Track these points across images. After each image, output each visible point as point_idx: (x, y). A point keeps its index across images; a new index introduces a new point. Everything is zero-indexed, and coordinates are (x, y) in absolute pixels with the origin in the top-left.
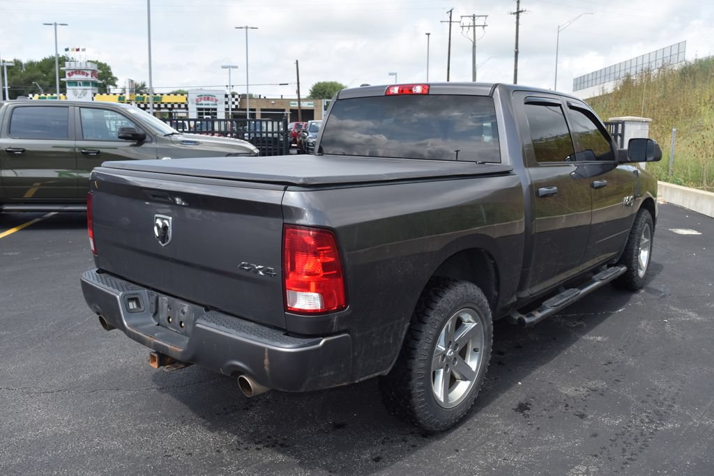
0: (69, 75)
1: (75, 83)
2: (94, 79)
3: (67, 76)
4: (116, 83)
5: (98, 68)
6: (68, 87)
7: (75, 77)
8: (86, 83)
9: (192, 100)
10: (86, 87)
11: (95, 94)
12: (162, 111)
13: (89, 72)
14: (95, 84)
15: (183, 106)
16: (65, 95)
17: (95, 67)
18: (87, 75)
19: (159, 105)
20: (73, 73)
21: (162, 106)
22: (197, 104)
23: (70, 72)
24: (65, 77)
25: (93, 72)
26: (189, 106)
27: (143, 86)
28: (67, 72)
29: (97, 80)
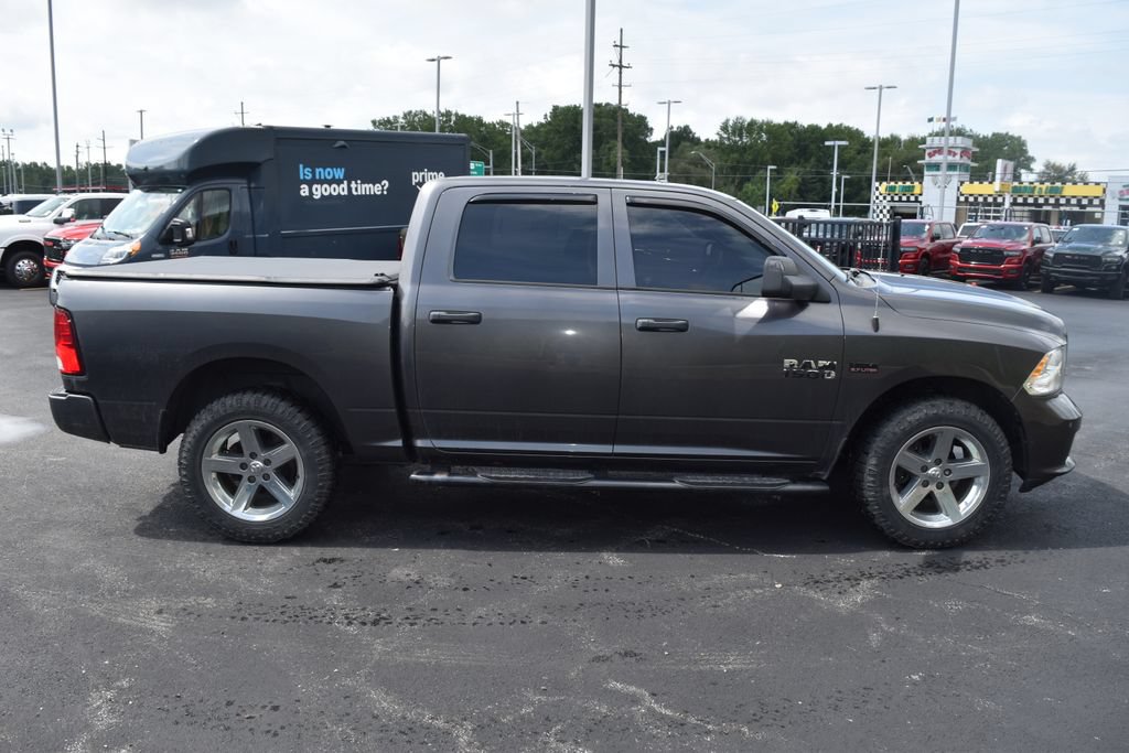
0: (930, 155)
1: (936, 167)
2: (966, 160)
3: (927, 157)
4: (1032, 166)
5: (973, 145)
6: (926, 173)
7: (937, 158)
8: (951, 167)
9: (1112, 193)
10: (951, 173)
11: (962, 183)
12: (1062, 208)
13: (958, 151)
14: (965, 168)
15: (1096, 202)
16: (921, 183)
17: (969, 143)
18: (955, 154)
19: (1057, 200)
20: (935, 152)
21: (1063, 201)
22: (1120, 199)
23: (931, 151)
24: (924, 159)
25: (965, 151)
26: (1106, 203)
27: (1072, 169)
28: (927, 151)
29: (969, 162)
